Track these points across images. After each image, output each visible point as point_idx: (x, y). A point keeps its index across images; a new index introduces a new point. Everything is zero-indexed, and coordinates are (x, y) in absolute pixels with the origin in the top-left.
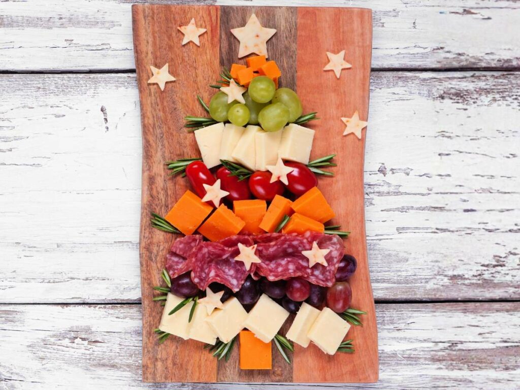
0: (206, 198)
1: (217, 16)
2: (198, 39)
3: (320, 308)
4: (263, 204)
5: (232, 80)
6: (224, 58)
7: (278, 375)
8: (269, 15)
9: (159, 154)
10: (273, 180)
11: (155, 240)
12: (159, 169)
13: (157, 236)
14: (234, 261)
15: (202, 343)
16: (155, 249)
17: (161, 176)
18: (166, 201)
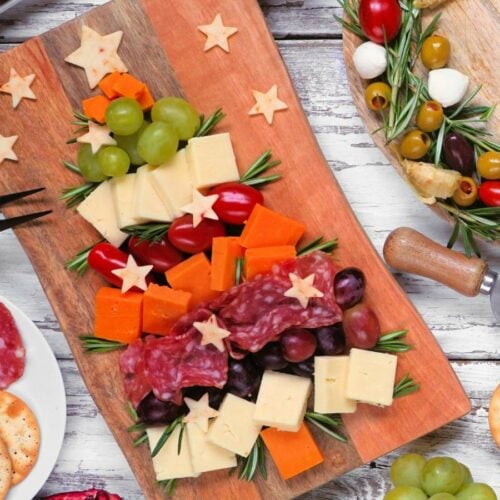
0: (126, 287)
1: (41, 51)
2: (30, 91)
3: (345, 352)
4: (201, 257)
5: (90, 122)
6: (75, 98)
7: (340, 464)
8: (104, 17)
9: (53, 259)
10: (197, 221)
11: (101, 369)
12: (61, 277)
13: (101, 362)
14: (204, 348)
15: (223, 470)
16: (106, 380)
17: (68, 285)
18: (90, 312)
